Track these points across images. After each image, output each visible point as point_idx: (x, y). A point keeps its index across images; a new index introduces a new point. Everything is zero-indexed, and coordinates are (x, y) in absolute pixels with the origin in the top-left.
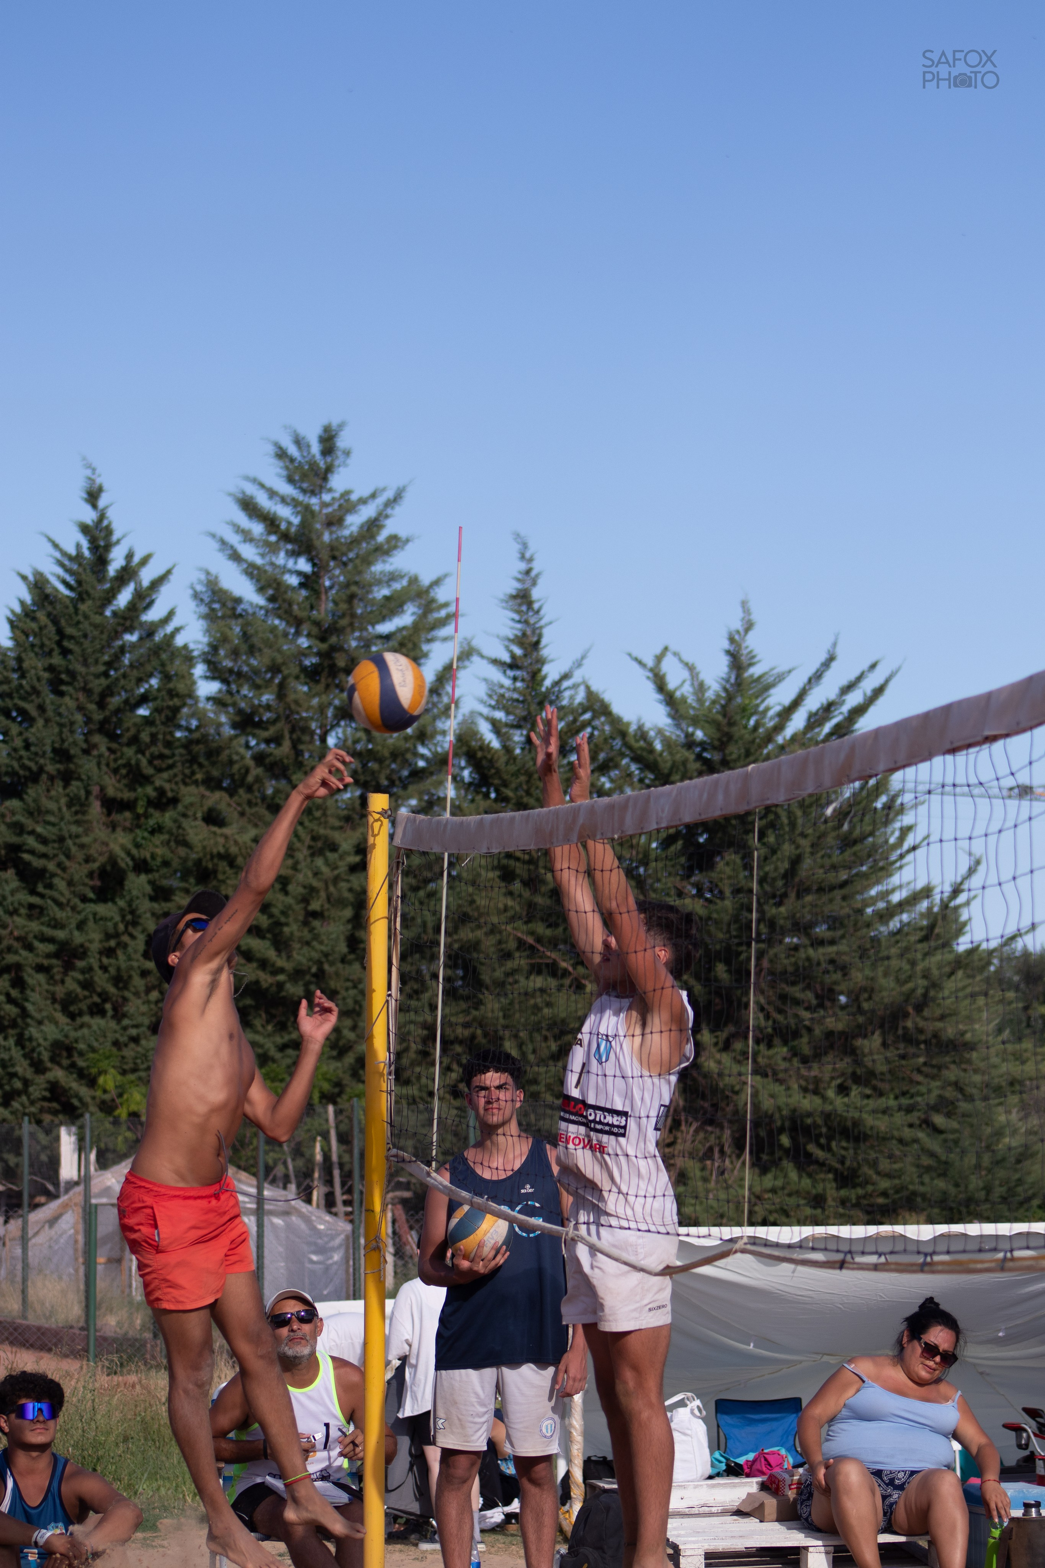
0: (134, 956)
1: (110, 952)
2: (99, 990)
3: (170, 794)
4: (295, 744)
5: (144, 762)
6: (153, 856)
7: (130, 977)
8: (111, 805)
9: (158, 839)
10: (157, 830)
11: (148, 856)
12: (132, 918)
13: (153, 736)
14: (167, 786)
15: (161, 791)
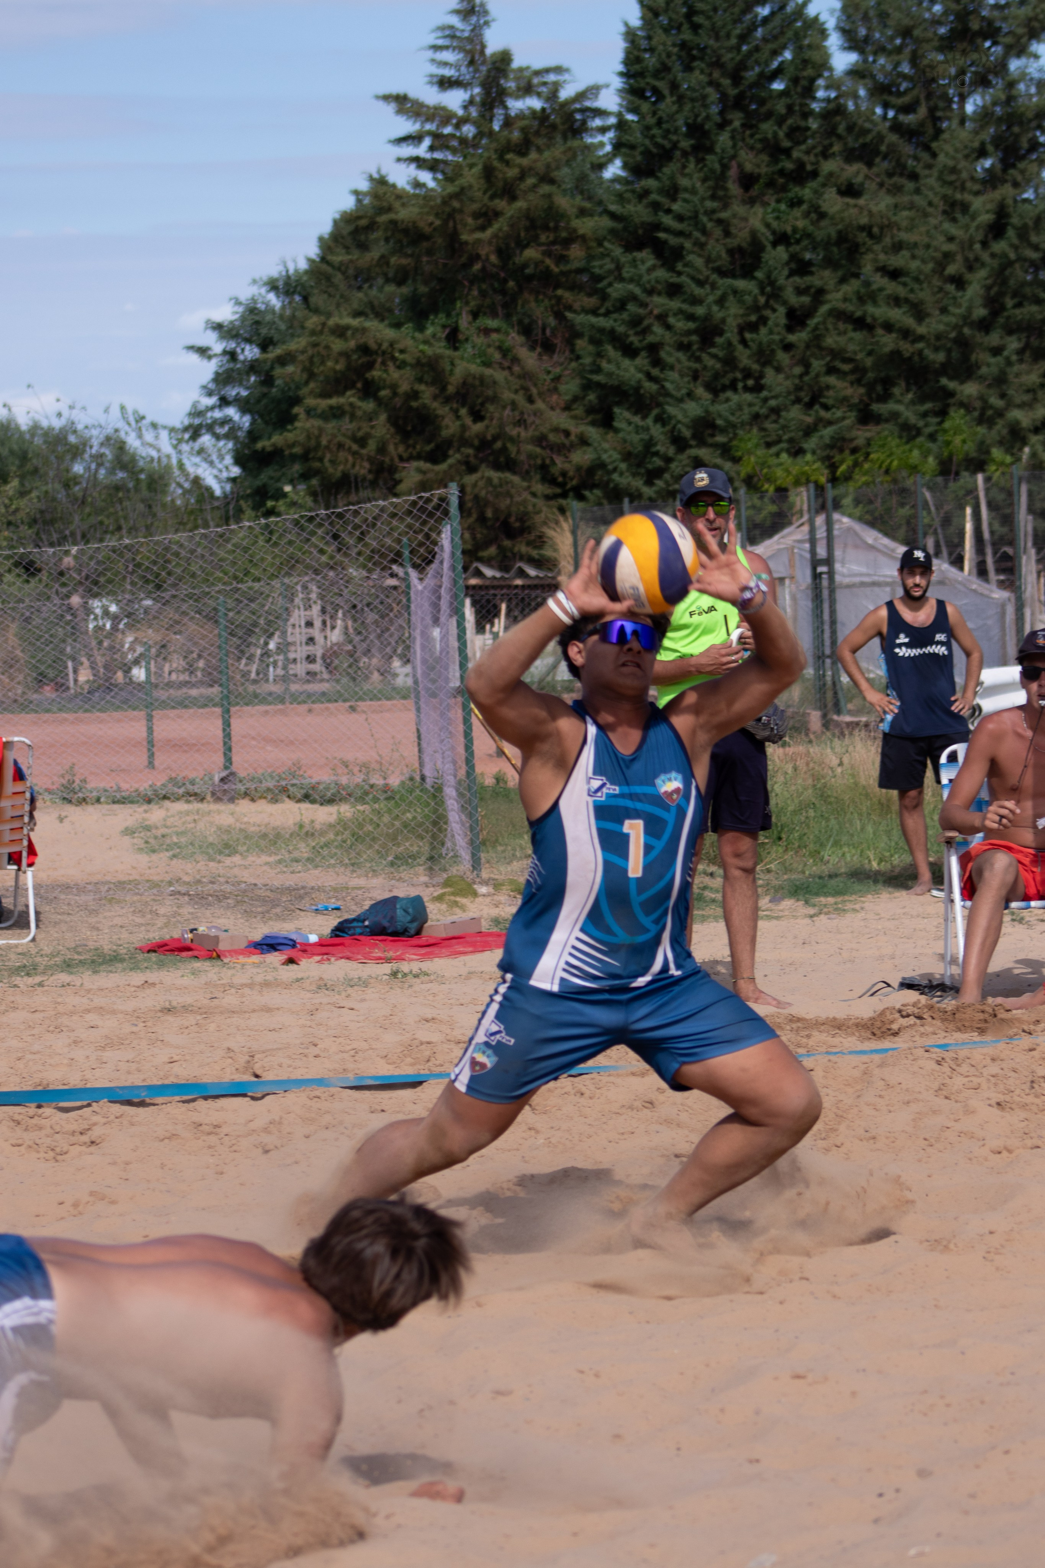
0: (776, 330)
1: (753, 327)
2: (741, 366)
3: (809, 168)
4: (932, 110)
5: (781, 134)
6: (795, 230)
7: (773, 351)
8: (747, 181)
9: (797, 212)
10: (795, 203)
11: (789, 230)
12: (774, 293)
13: (790, 108)
14: (805, 158)
15: (801, 165)
